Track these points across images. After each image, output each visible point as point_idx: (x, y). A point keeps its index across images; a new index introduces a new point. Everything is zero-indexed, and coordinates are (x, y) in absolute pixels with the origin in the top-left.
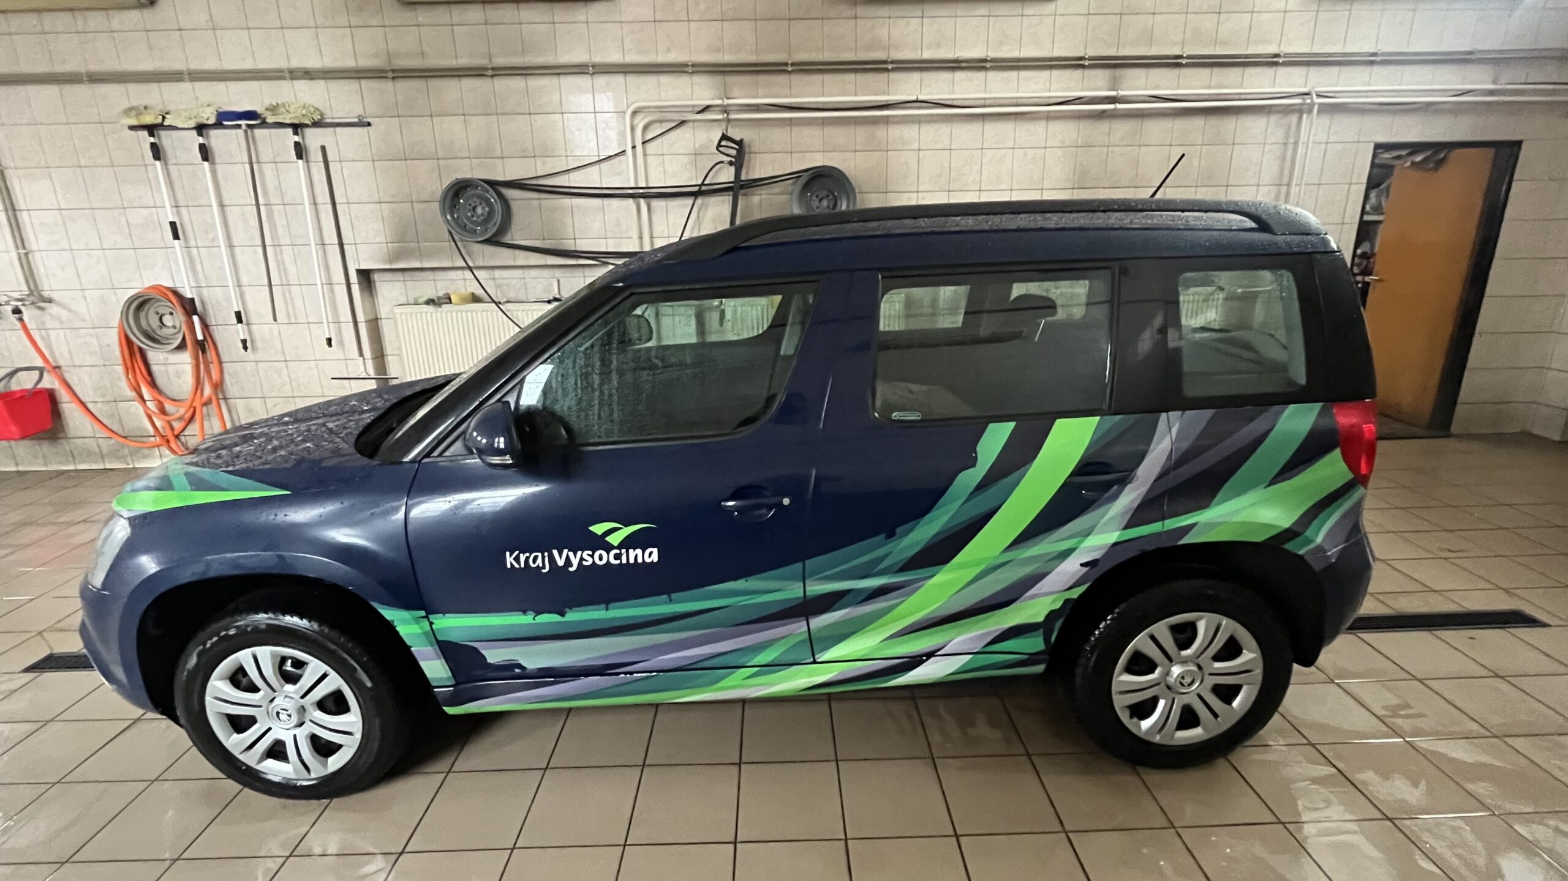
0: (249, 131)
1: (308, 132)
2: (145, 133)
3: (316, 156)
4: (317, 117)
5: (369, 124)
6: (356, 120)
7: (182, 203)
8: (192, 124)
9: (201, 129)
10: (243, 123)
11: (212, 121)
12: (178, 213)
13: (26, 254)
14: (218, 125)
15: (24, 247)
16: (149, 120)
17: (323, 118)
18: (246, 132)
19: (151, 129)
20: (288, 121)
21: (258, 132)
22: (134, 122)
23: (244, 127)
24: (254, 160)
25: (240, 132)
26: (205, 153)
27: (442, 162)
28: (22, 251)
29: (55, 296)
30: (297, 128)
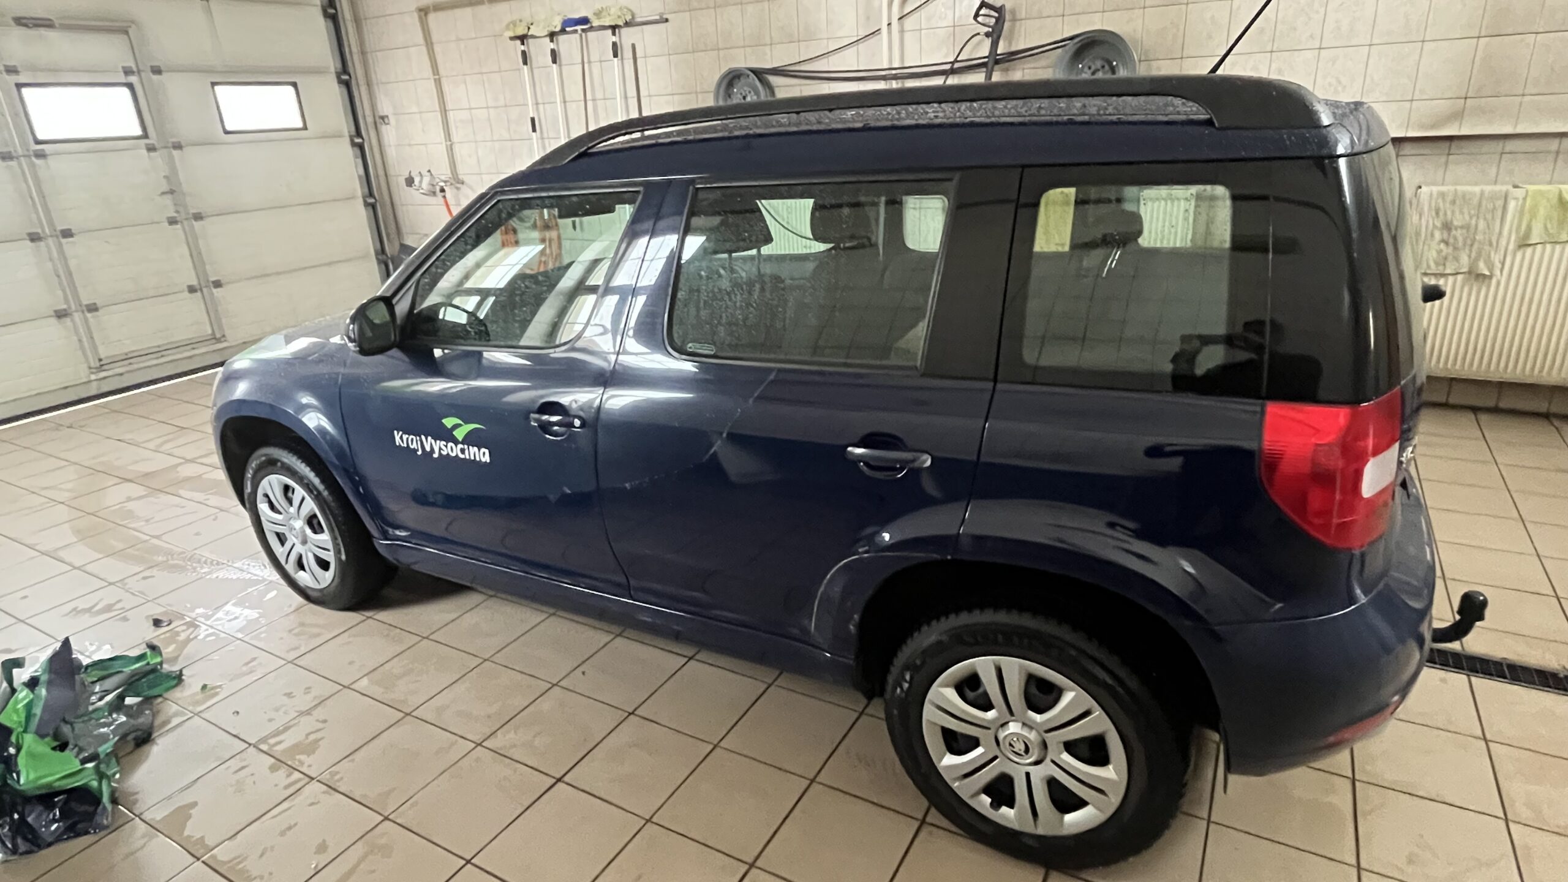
0: (583, 34)
1: (625, 31)
2: (518, 42)
3: (628, 54)
4: (628, 18)
5: (667, 20)
6: (657, 17)
7: (540, 101)
8: (546, 33)
9: (552, 35)
10: (579, 28)
11: (558, 29)
12: (537, 109)
13: (451, 145)
14: (563, 31)
15: (450, 141)
16: (520, 31)
17: (633, 17)
18: (581, 36)
19: (522, 38)
20: (607, 24)
21: (590, 34)
22: (512, 34)
23: (580, 32)
24: (586, 60)
25: (577, 36)
26: (555, 56)
27: (722, 53)
28: (449, 143)
29: (466, 178)
30: (614, 28)
